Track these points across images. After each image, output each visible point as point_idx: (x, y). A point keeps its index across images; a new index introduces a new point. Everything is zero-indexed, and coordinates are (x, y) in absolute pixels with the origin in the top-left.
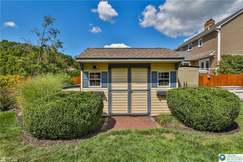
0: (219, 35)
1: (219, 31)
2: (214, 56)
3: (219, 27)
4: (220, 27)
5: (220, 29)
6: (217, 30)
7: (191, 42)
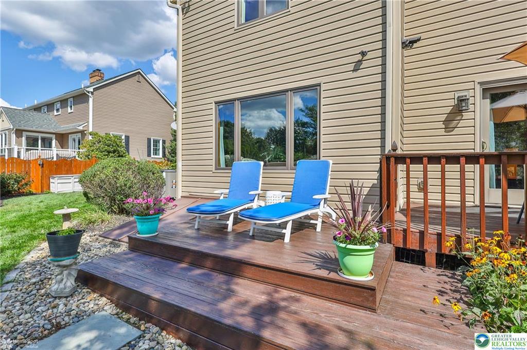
0: (91, 100)
1: (90, 95)
2: (86, 131)
3: (91, 89)
4: (92, 91)
5: (92, 93)
6: (88, 94)
7: (59, 100)
